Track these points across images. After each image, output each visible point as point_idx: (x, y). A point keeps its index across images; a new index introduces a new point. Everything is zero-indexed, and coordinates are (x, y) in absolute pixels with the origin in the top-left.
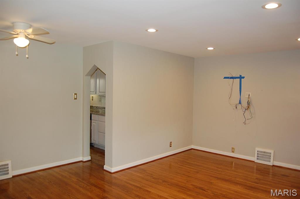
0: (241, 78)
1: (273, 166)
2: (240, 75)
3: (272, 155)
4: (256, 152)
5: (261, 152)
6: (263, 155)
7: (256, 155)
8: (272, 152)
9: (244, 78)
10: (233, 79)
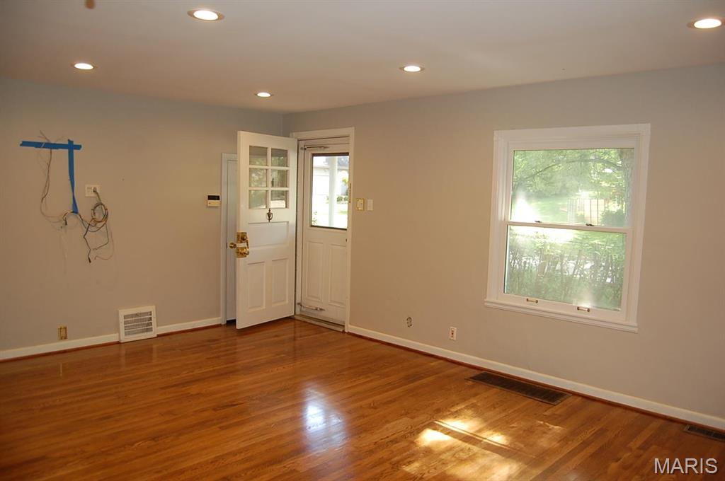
0: (71, 147)
1: (159, 336)
2: (69, 140)
3: (153, 316)
4: (122, 320)
5: (132, 316)
6: (137, 321)
7: (122, 326)
8: (151, 308)
9: (79, 147)
10: (51, 148)
